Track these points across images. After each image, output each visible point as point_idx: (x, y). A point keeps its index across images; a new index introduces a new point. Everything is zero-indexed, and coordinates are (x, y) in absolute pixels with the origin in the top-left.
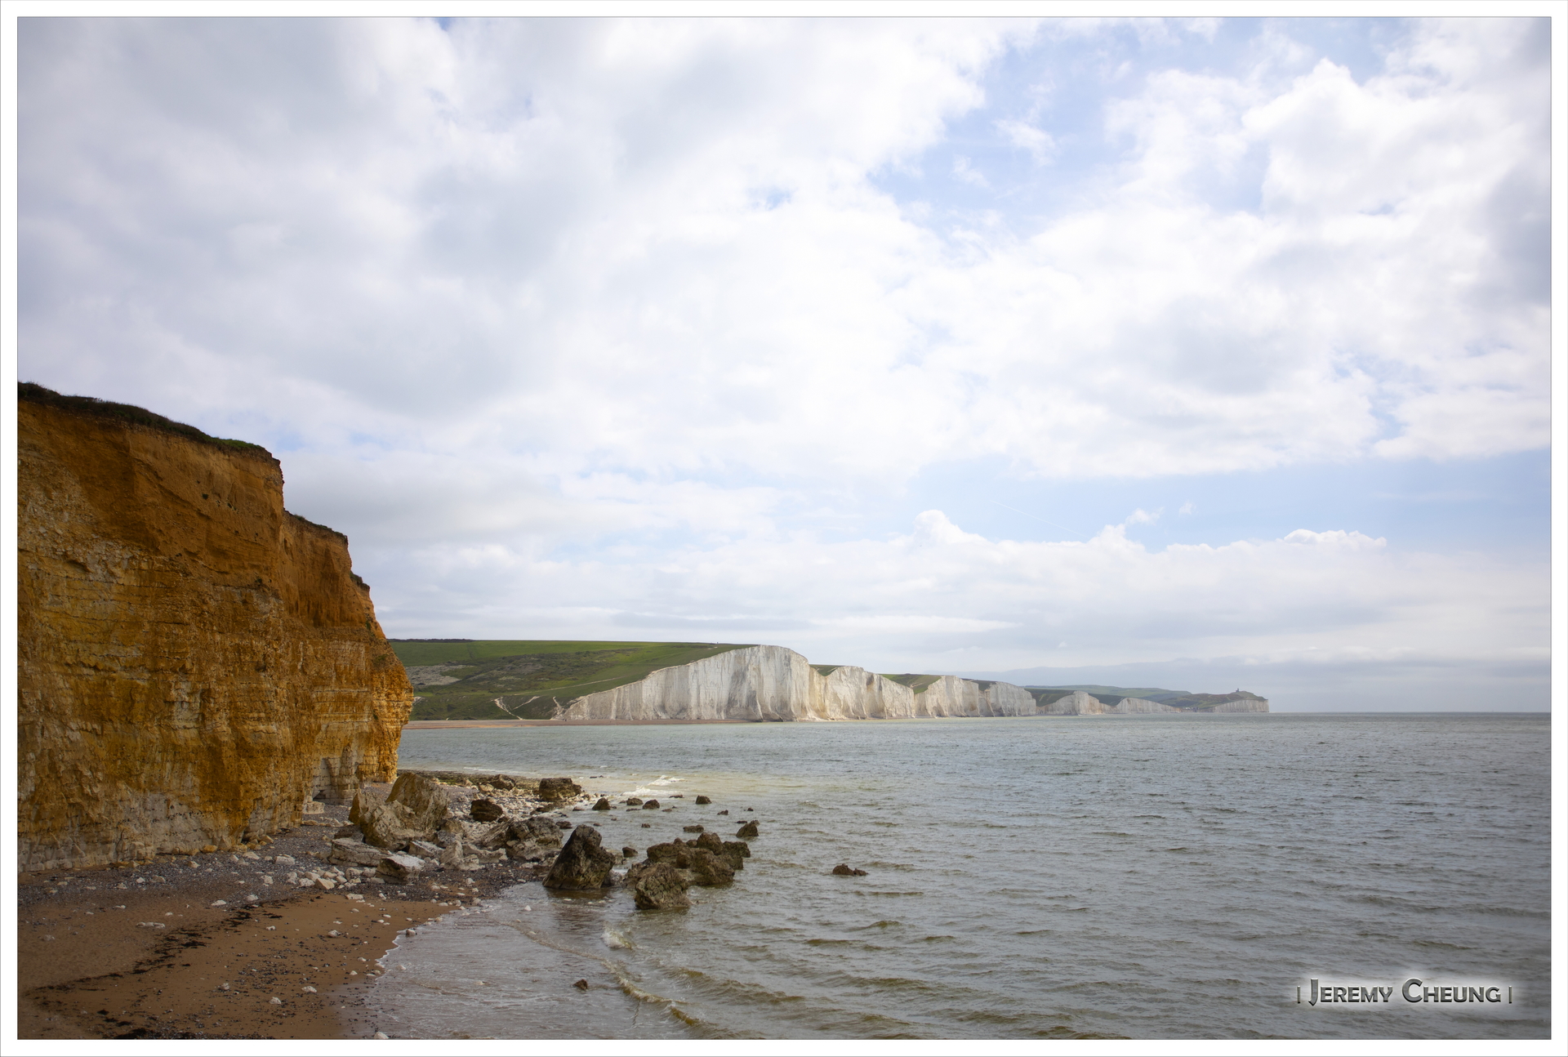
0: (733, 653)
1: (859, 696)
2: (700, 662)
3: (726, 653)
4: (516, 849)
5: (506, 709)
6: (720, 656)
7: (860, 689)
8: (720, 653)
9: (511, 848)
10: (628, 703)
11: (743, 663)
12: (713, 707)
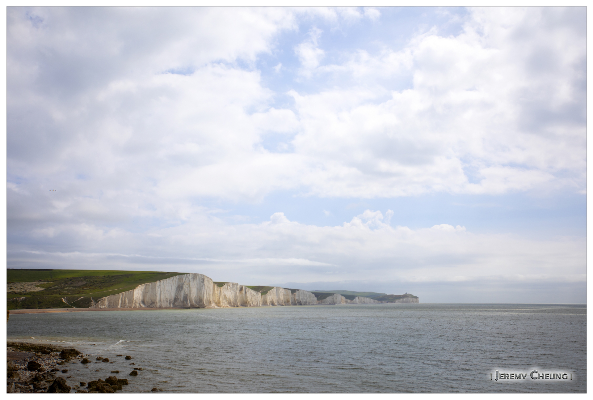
0: (177, 277)
1: (236, 296)
2: (162, 281)
3: (174, 277)
4: (37, 385)
5: (67, 303)
6: (172, 278)
7: (236, 293)
8: (171, 277)
9: (35, 384)
10: (127, 300)
11: (182, 281)
12: (167, 302)
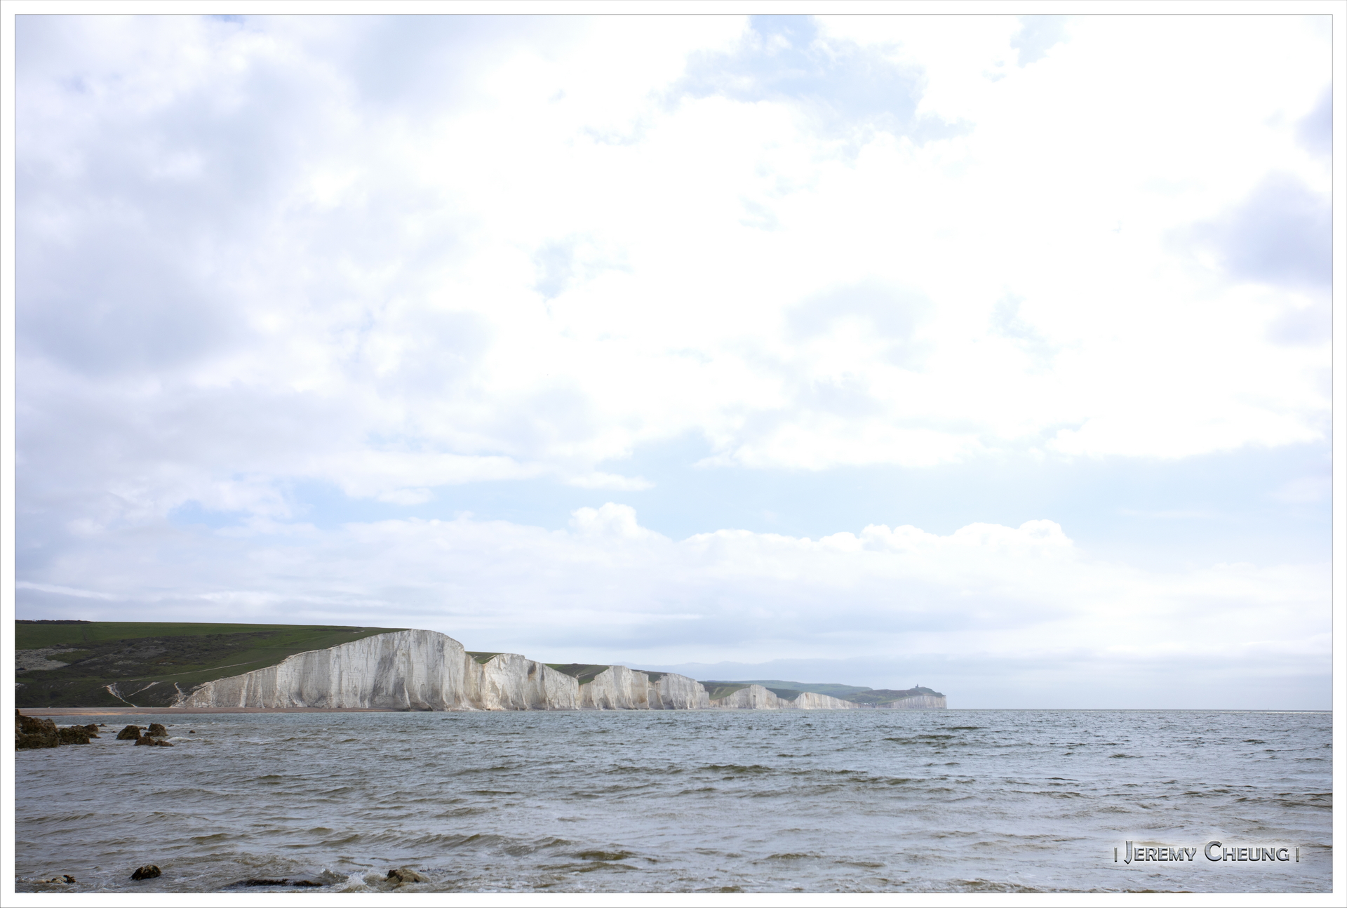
0: (380, 637)
1: (518, 685)
2: (344, 647)
3: (373, 637)
5: (119, 697)
6: (367, 640)
7: (521, 678)
10: (260, 690)
11: (391, 648)
12: (356, 695)
